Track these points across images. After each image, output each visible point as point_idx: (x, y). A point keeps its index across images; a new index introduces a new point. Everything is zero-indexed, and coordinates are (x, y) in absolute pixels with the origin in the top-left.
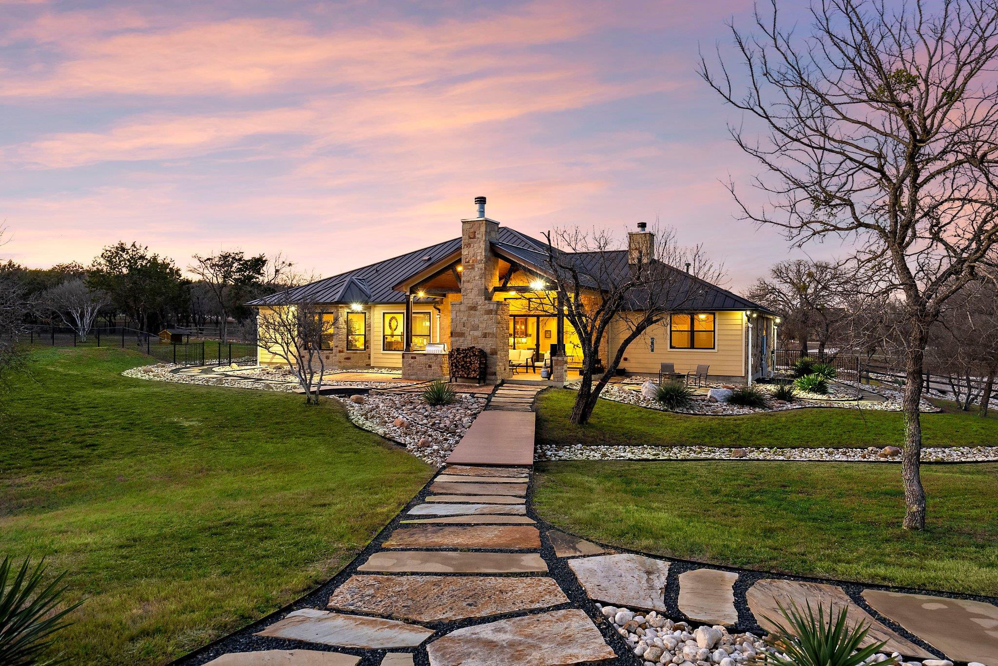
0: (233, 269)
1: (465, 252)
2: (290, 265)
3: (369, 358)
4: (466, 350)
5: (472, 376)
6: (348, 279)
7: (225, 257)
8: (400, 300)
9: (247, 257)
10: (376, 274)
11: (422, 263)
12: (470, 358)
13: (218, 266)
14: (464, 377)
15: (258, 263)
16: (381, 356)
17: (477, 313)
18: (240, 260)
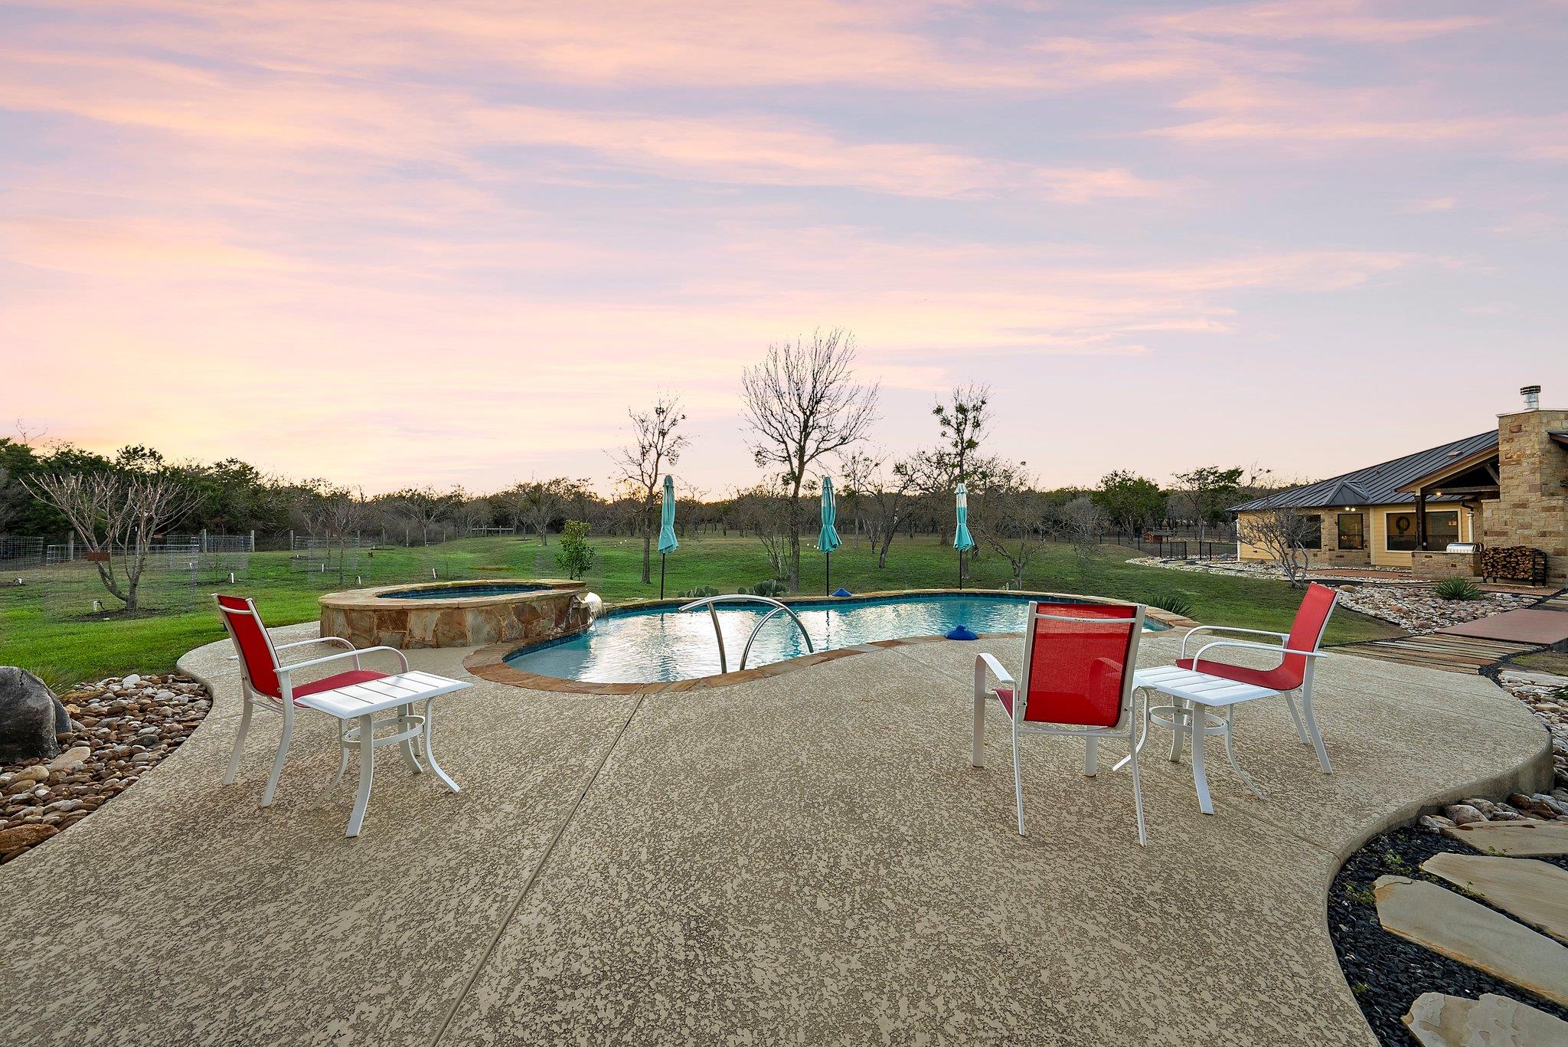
0: (1209, 481)
1: (1503, 448)
2: (1269, 471)
3: (1369, 557)
4: (1508, 549)
5: (1520, 577)
6: (1338, 484)
7: (1200, 473)
8: (1410, 500)
9: (1222, 470)
10: (1378, 476)
11: (1448, 459)
12: (1516, 557)
13: (1194, 480)
14: (1507, 578)
15: (1234, 474)
16: (1385, 555)
17: (1528, 510)
18: (1216, 472)
